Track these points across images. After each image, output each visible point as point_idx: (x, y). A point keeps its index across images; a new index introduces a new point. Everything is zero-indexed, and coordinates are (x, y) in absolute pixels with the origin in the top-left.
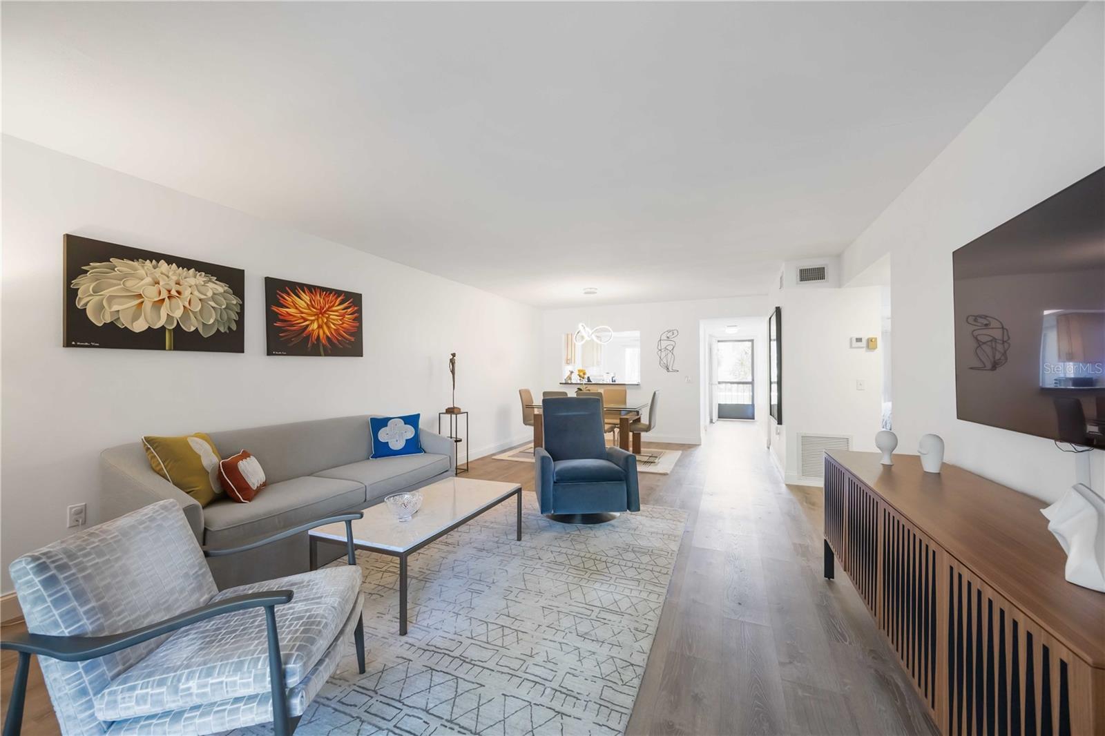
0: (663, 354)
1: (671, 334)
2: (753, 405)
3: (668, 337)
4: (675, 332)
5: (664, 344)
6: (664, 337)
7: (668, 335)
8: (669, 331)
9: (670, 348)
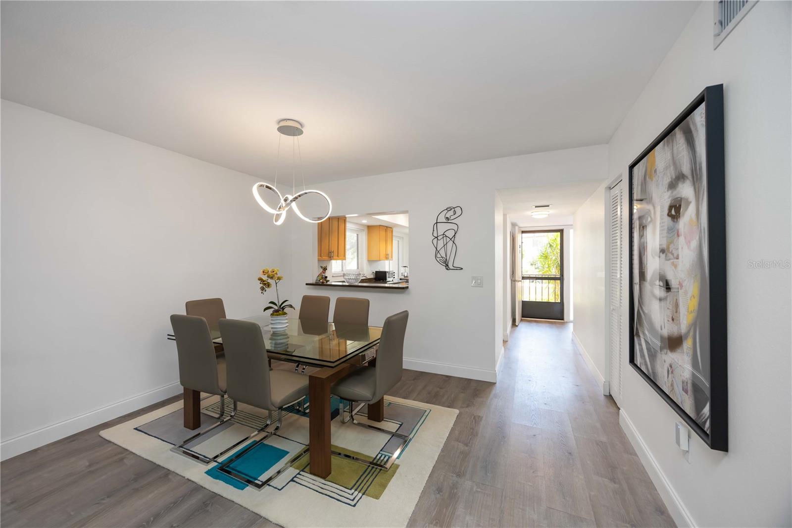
0: (441, 244)
1: (452, 213)
2: (562, 303)
3: (447, 218)
4: (458, 211)
5: (442, 228)
6: (442, 218)
7: (448, 216)
8: (449, 209)
9: (450, 234)
